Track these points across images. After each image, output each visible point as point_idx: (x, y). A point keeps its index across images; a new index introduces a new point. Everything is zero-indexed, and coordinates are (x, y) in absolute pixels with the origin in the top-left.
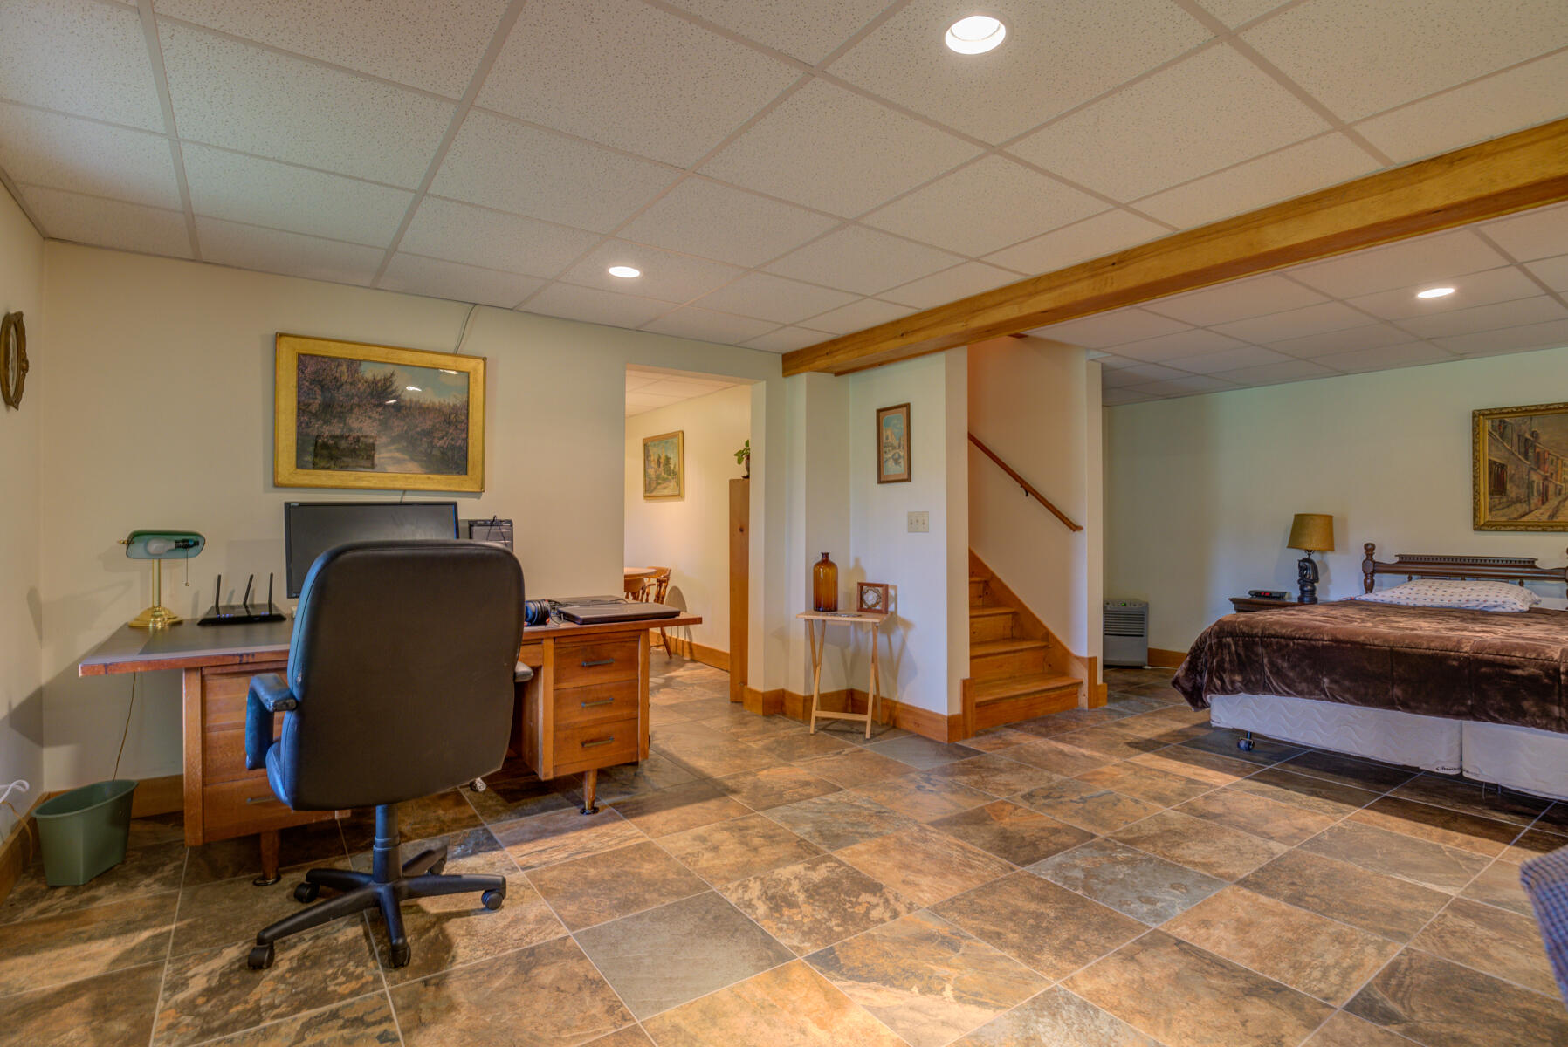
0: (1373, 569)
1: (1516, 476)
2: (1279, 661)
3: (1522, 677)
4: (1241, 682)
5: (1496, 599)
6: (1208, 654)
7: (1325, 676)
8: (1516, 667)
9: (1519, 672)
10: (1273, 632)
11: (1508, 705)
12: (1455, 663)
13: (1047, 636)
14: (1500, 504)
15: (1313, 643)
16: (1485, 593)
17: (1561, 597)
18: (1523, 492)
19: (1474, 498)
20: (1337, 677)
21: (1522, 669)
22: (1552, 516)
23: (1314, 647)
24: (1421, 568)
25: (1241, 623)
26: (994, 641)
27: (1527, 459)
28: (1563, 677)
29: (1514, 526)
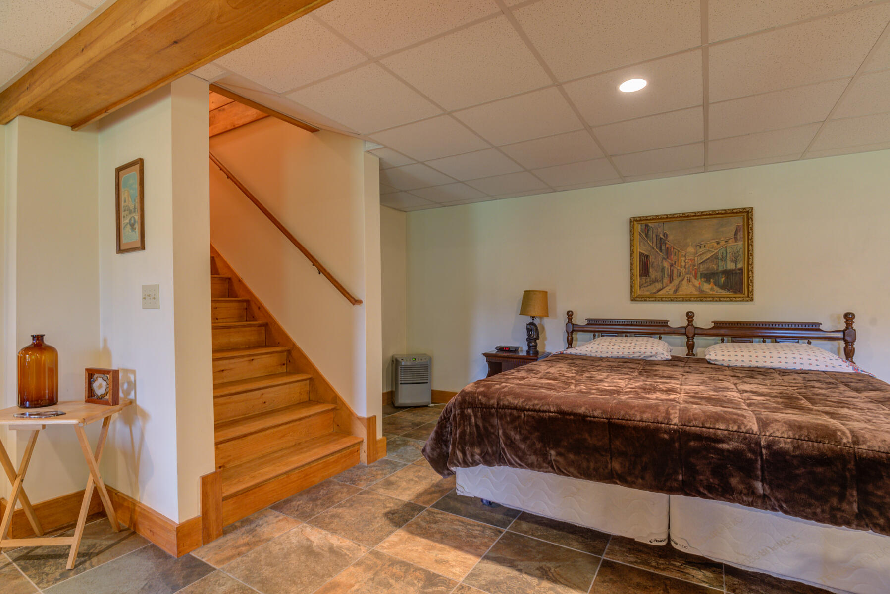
0: (572, 331)
1: (655, 264)
2: (512, 433)
3: (728, 451)
4: (480, 455)
5: (651, 351)
6: (453, 424)
7: (552, 448)
8: (721, 441)
9: (724, 446)
10: (507, 403)
11: (716, 481)
12: (666, 436)
13: (336, 399)
14: (646, 283)
15: (541, 414)
16: (643, 347)
17: (681, 346)
18: (659, 274)
19: (631, 279)
20: (562, 451)
21: (727, 443)
22: (676, 291)
23: (542, 419)
24: (601, 328)
25: (481, 393)
26: (288, 409)
27: (661, 252)
28: (764, 451)
29: (654, 298)
